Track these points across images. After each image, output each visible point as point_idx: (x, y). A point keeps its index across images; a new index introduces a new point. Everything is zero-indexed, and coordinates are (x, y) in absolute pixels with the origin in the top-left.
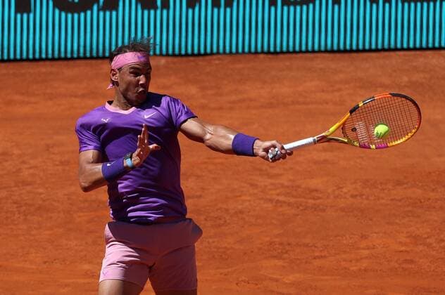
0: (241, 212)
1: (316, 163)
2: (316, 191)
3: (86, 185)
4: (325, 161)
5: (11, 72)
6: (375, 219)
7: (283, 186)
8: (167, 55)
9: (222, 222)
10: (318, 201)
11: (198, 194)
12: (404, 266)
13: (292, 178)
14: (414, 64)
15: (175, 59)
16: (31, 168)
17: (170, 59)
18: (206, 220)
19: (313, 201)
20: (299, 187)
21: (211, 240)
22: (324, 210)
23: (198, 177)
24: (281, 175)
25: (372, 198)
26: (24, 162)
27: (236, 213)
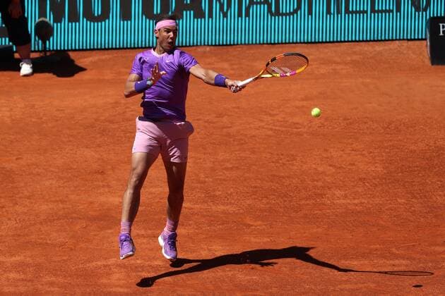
0: (254, 136)
1: (297, 107)
2: (297, 124)
3: (126, 94)
4: (303, 106)
5: (120, 55)
6: (332, 140)
7: (278, 121)
8: (212, 45)
9: (243, 142)
10: (299, 130)
11: (230, 126)
12: (349, 167)
13: (283, 116)
14: (354, 50)
15: (216, 48)
16: (132, 111)
17: (212, 47)
18: (234, 141)
19: (295, 130)
20: (287, 121)
21: (237, 153)
22: (302, 135)
23: (229, 116)
24: (277, 114)
25: (330, 128)
26: (127, 108)
27: (251, 137)
